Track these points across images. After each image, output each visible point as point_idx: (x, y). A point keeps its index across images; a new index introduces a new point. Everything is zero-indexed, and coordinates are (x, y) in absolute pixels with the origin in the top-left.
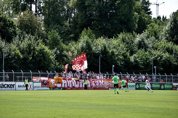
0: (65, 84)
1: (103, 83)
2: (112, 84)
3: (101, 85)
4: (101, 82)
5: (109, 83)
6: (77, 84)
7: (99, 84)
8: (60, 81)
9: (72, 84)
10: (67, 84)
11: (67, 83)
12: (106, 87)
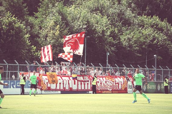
0: (60, 83)
1: (106, 82)
2: (116, 84)
3: (103, 85)
4: (102, 80)
5: (113, 82)
6: (75, 84)
7: (101, 83)
8: (54, 79)
9: (69, 84)
10: (63, 84)
11: (63, 81)
12: (108, 89)
